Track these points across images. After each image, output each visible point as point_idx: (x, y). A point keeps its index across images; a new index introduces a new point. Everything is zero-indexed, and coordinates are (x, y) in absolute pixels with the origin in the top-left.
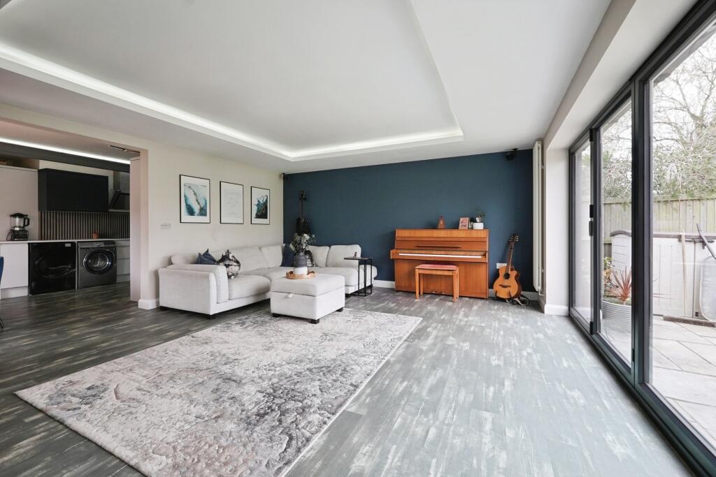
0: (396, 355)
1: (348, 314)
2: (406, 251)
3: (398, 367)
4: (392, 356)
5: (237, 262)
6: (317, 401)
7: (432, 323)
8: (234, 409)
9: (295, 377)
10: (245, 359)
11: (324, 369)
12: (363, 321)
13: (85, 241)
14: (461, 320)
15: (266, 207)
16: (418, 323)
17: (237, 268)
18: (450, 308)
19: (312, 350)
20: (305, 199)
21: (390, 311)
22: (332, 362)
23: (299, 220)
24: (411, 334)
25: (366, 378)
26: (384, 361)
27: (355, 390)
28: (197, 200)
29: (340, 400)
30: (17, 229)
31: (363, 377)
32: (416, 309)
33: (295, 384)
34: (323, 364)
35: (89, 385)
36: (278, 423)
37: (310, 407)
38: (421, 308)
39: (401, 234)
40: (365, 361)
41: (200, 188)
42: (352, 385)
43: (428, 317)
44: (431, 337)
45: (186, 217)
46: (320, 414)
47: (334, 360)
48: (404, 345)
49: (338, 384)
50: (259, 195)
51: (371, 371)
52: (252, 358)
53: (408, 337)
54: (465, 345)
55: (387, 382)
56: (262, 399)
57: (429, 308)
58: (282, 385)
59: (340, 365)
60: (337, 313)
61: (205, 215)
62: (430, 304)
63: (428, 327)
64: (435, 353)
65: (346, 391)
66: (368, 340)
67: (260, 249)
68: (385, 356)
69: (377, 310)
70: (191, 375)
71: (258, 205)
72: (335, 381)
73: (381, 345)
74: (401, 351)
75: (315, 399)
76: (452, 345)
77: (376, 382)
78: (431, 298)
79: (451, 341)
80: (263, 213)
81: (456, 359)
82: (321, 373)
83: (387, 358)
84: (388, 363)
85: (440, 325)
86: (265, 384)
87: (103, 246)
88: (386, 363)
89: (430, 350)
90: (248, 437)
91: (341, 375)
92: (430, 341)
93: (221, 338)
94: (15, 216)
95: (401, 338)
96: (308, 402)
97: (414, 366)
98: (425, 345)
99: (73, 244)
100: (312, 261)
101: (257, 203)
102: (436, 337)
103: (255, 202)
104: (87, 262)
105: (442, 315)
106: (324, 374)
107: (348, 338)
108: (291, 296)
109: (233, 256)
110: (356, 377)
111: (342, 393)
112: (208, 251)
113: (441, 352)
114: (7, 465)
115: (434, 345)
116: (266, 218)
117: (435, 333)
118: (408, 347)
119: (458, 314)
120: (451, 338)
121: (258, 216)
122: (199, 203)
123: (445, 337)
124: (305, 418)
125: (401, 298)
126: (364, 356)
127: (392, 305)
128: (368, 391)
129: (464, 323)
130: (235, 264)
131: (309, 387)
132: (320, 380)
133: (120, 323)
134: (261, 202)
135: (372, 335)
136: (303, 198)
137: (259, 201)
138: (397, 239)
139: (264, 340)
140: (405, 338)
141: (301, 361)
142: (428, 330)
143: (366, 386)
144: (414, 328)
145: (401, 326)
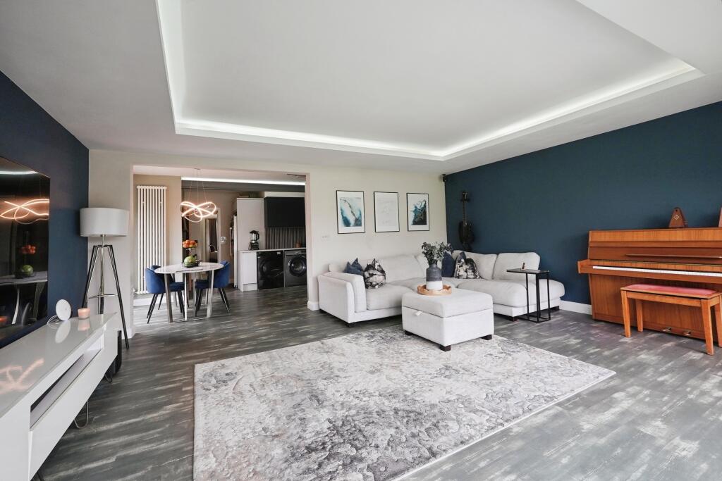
0: (528, 423)
1: (496, 345)
2: (606, 263)
3: (518, 444)
4: (518, 425)
5: (383, 272)
6: (375, 455)
7: (632, 385)
8: (295, 432)
9: (375, 415)
10: (345, 378)
11: (412, 415)
12: (510, 358)
13: (291, 250)
14: (703, 393)
15: (425, 213)
16: (602, 378)
17: (382, 277)
18: (691, 363)
19: (417, 385)
20: (468, 200)
21: (563, 350)
22: (428, 409)
23: (461, 224)
24: (578, 395)
25: (456, 445)
26: (500, 429)
27: (428, 459)
28: (352, 212)
29: (402, 466)
30: (254, 242)
31: (453, 443)
32: (614, 355)
33: (368, 424)
34: (416, 407)
35: (228, 371)
36: (317, 467)
37: (361, 460)
38: (625, 354)
39: (596, 237)
40: (471, 419)
41: (354, 201)
42: (430, 449)
43: (629, 373)
44: (613, 410)
45: (343, 229)
46: (364, 475)
47: (433, 406)
48: (552, 412)
49: (415, 441)
50: (416, 201)
51: (471, 437)
52: (352, 379)
53: (569, 400)
54: (684, 444)
55: (482, 464)
56: (325, 430)
57: (643, 356)
58: (354, 421)
59: (434, 416)
60: (482, 340)
61: (360, 225)
62: (649, 349)
63: (617, 391)
64: (602, 441)
65: (416, 455)
66: (497, 388)
67: (415, 257)
68: (507, 421)
69: (542, 346)
70: (293, 383)
71: (415, 211)
72: (413, 436)
73: (511, 402)
74: (541, 419)
75: (374, 451)
76: (652, 438)
77: (468, 457)
78: (656, 340)
79: (658, 428)
80: (421, 218)
81: (644, 468)
82: (405, 420)
83: (507, 425)
84: (505, 433)
85: (647, 392)
86: (341, 413)
87: (300, 253)
88: (502, 432)
89: (598, 433)
90: (282, 471)
91: (427, 430)
92: (608, 416)
93: (343, 350)
94: (252, 232)
95: (552, 398)
96: (364, 452)
97: (546, 454)
98: (588, 422)
99: (282, 252)
100: (474, 271)
101: (414, 209)
102: (624, 413)
103: (412, 208)
104: (290, 267)
105: (664, 373)
106: (407, 421)
107: (473, 378)
108: (419, 313)
109: (379, 266)
110: (444, 439)
111: (410, 458)
112: (357, 260)
113: (616, 443)
114: (152, 420)
115: (612, 426)
116: (426, 224)
117: (626, 404)
118: (556, 416)
119: (706, 378)
120: (658, 423)
121: (415, 223)
122: (354, 215)
123: (645, 418)
124: (345, 473)
125: (598, 333)
126: (475, 411)
127: (573, 341)
128: (446, 467)
129: (711, 400)
130: (379, 273)
131: (379, 432)
132: (397, 428)
133: (287, 320)
134: (419, 208)
135: (509, 383)
136: (465, 199)
137: (416, 207)
138: (591, 245)
139: (378, 360)
140: (562, 399)
141: (395, 397)
142: (616, 395)
143: (449, 458)
144: (587, 386)
145: (564, 378)
